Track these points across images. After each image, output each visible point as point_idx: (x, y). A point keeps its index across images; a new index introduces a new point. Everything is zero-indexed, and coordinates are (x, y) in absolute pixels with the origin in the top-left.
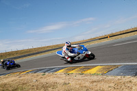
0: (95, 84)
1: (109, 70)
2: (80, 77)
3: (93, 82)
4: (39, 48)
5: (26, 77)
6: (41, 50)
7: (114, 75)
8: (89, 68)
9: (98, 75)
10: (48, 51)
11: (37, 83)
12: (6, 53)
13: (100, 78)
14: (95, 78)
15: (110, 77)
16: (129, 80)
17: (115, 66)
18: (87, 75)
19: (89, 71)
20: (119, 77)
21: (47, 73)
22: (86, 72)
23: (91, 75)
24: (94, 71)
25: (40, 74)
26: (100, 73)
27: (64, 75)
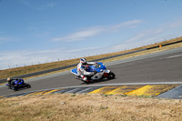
0: (143, 109)
1: (162, 92)
2: (122, 100)
3: (140, 107)
5: (51, 98)
7: (169, 98)
8: (134, 88)
9: (146, 97)
11: (65, 107)
13: (150, 101)
14: (143, 101)
15: (164, 101)
17: (171, 85)
18: (131, 97)
19: (134, 92)
20: (177, 101)
21: (77, 94)
22: (130, 94)
23: (137, 97)
24: (141, 91)
25: (69, 94)
26: (150, 95)
27: (101, 97)
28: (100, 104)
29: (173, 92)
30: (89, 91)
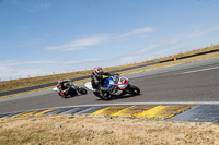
0: (154, 134)
1: (176, 113)
2: (129, 122)
3: (151, 131)
4: (64, 75)
5: (44, 121)
7: (184, 121)
8: (143, 109)
9: (158, 120)
11: (61, 131)
12: (11, 81)
13: (162, 124)
14: (154, 125)
15: (178, 124)
16: (209, 129)
17: (186, 106)
18: (141, 120)
19: (144, 114)
20: (193, 124)
21: (76, 115)
22: (139, 115)
23: (147, 119)
24: (152, 113)
25: (66, 115)
26: (163, 117)
27: (105, 119)
28: (103, 128)
29: (187, 114)
30: (91, 112)
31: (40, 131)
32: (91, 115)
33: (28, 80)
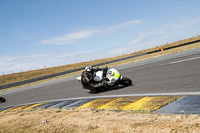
0: (139, 128)
1: (161, 105)
2: (114, 116)
3: (136, 125)
4: (55, 68)
5: (32, 115)
6: (59, 71)
7: (170, 113)
8: (130, 101)
9: (144, 112)
10: (69, 72)
12: (4, 76)
13: (147, 118)
14: (140, 118)
15: (164, 117)
16: (195, 122)
17: (172, 97)
18: (127, 113)
19: (130, 106)
20: (178, 117)
21: (64, 109)
22: (125, 108)
23: (133, 112)
24: (137, 105)
25: (54, 109)
26: (148, 109)
27: (90, 113)
29: (173, 106)
30: (78, 105)
31: (26, 127)
32: (78, 109)
33: (20, 75)
